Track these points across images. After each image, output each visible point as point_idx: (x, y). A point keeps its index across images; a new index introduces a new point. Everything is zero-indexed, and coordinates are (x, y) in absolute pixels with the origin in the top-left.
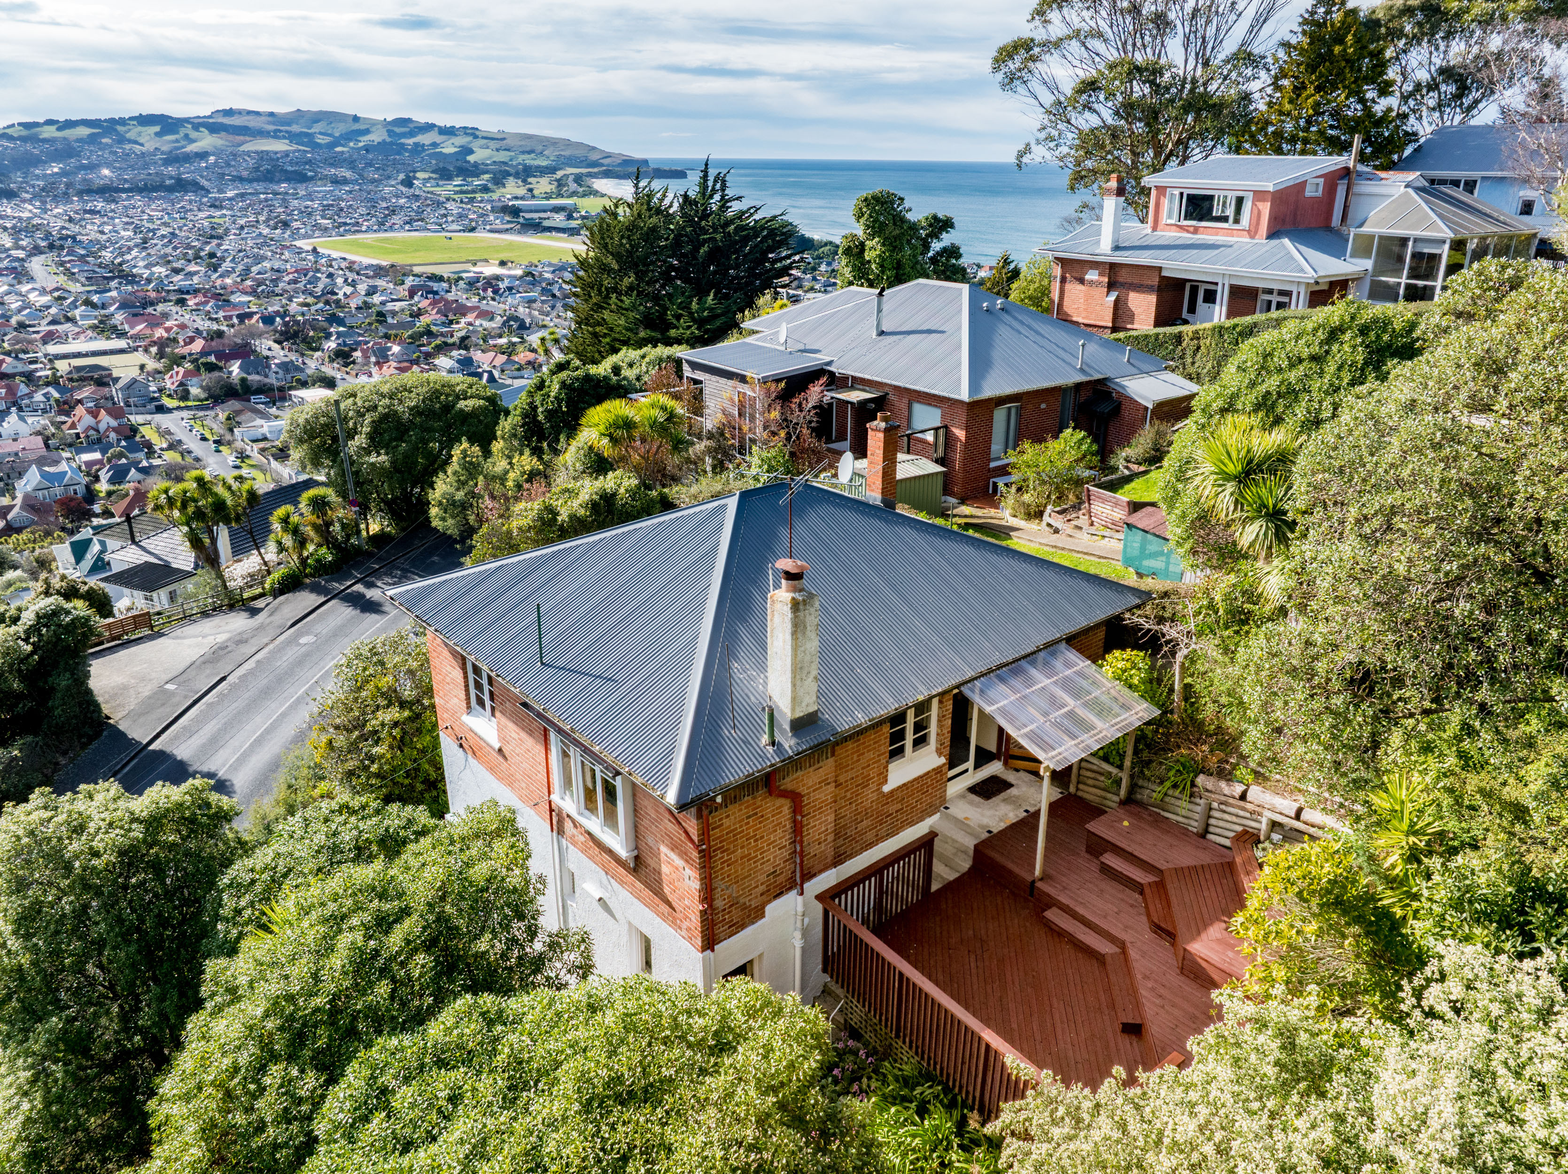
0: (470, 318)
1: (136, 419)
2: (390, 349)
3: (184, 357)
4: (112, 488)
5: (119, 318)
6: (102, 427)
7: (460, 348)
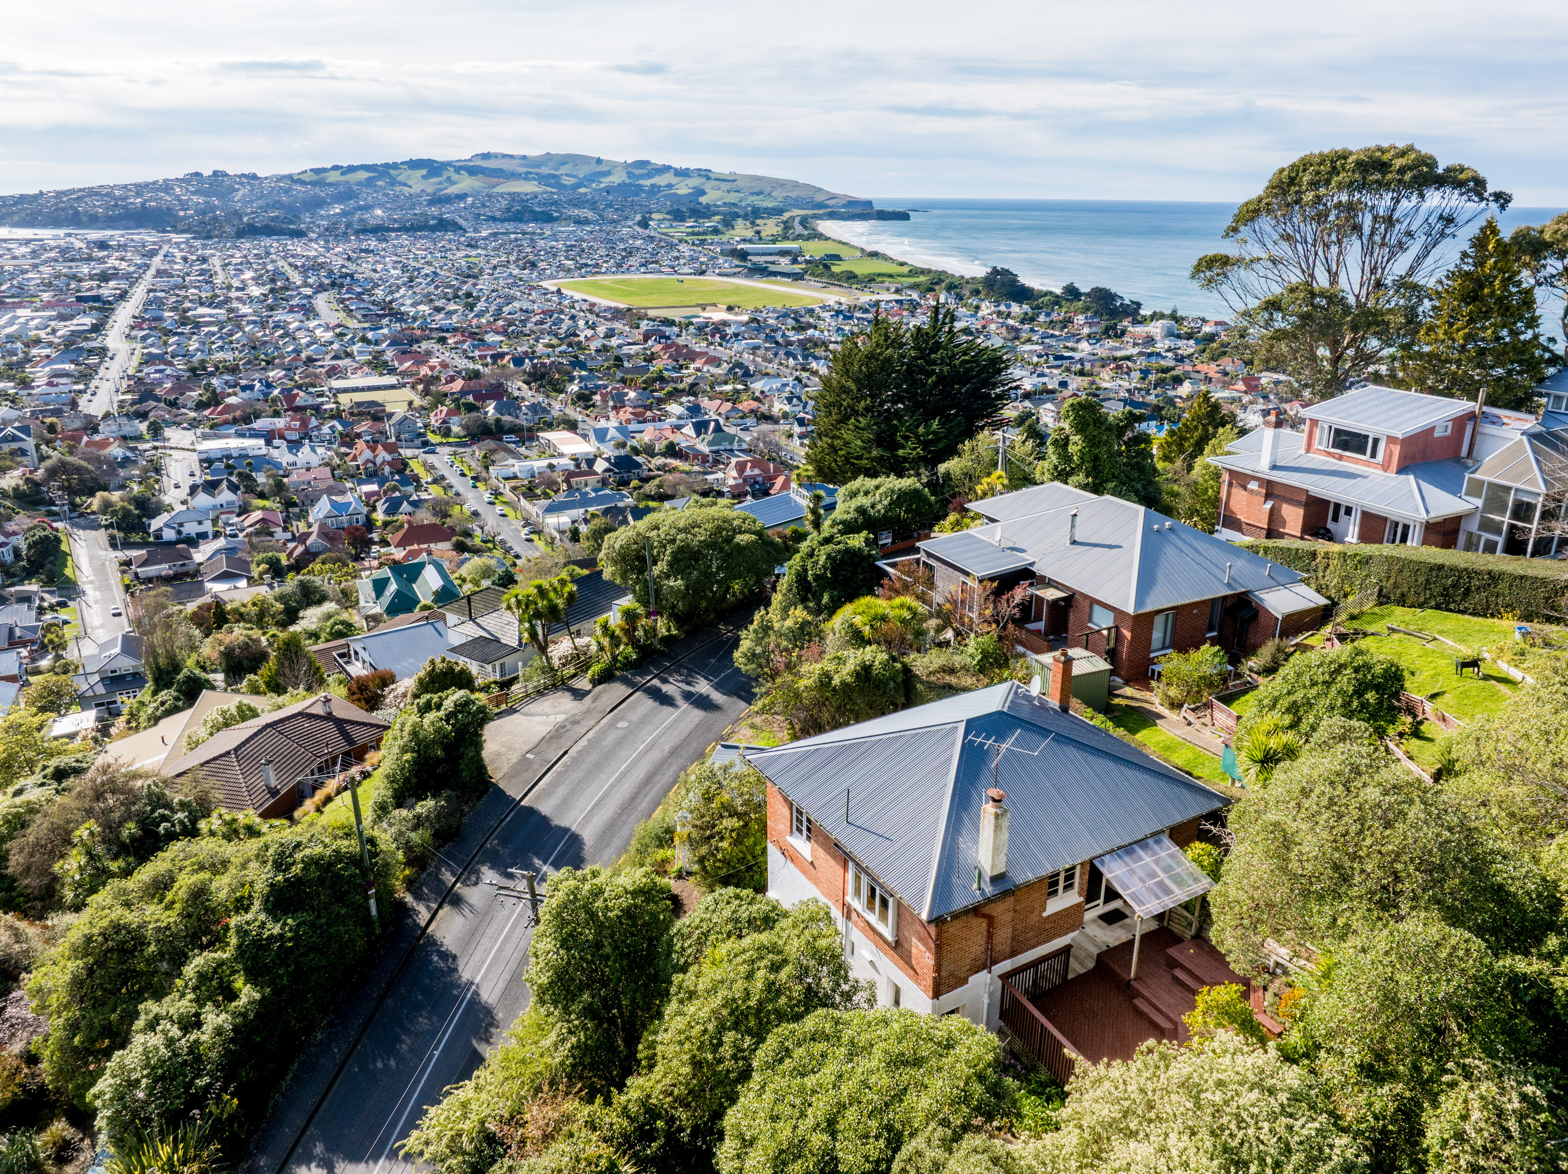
0: (698, 364)
1: (406, 453)
2: (626, 394)
3: (446, 395)
4: (388, 519)
5: (389, 355)
6: (379, 461)
7: (689, 394)
